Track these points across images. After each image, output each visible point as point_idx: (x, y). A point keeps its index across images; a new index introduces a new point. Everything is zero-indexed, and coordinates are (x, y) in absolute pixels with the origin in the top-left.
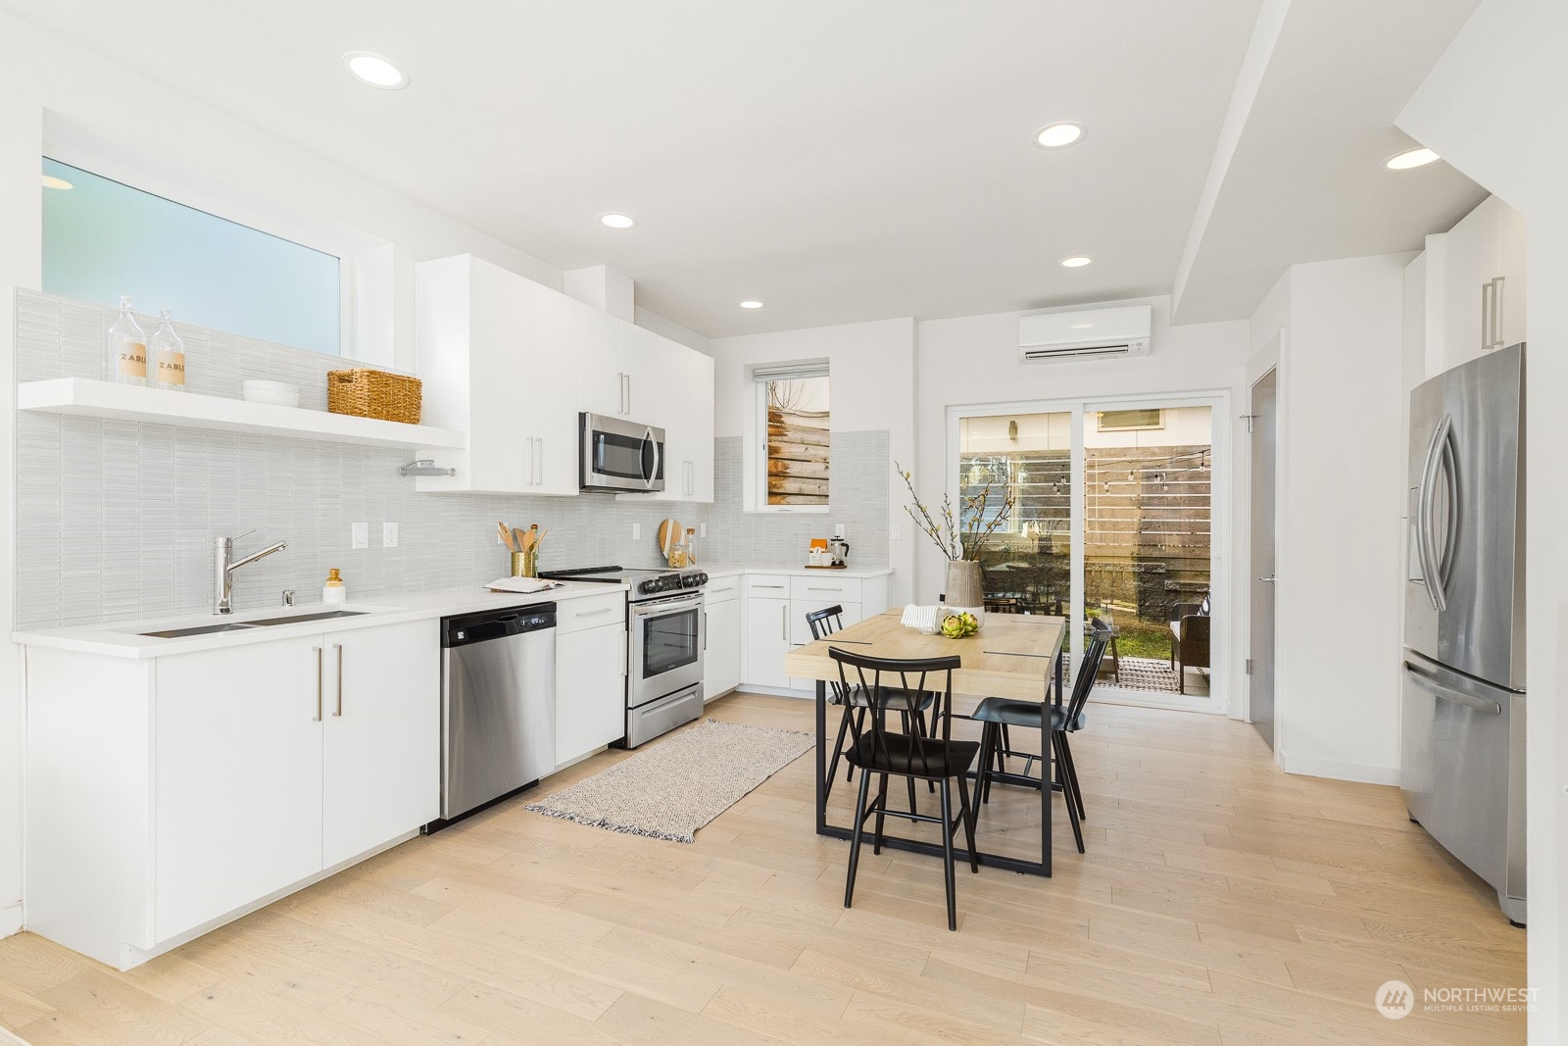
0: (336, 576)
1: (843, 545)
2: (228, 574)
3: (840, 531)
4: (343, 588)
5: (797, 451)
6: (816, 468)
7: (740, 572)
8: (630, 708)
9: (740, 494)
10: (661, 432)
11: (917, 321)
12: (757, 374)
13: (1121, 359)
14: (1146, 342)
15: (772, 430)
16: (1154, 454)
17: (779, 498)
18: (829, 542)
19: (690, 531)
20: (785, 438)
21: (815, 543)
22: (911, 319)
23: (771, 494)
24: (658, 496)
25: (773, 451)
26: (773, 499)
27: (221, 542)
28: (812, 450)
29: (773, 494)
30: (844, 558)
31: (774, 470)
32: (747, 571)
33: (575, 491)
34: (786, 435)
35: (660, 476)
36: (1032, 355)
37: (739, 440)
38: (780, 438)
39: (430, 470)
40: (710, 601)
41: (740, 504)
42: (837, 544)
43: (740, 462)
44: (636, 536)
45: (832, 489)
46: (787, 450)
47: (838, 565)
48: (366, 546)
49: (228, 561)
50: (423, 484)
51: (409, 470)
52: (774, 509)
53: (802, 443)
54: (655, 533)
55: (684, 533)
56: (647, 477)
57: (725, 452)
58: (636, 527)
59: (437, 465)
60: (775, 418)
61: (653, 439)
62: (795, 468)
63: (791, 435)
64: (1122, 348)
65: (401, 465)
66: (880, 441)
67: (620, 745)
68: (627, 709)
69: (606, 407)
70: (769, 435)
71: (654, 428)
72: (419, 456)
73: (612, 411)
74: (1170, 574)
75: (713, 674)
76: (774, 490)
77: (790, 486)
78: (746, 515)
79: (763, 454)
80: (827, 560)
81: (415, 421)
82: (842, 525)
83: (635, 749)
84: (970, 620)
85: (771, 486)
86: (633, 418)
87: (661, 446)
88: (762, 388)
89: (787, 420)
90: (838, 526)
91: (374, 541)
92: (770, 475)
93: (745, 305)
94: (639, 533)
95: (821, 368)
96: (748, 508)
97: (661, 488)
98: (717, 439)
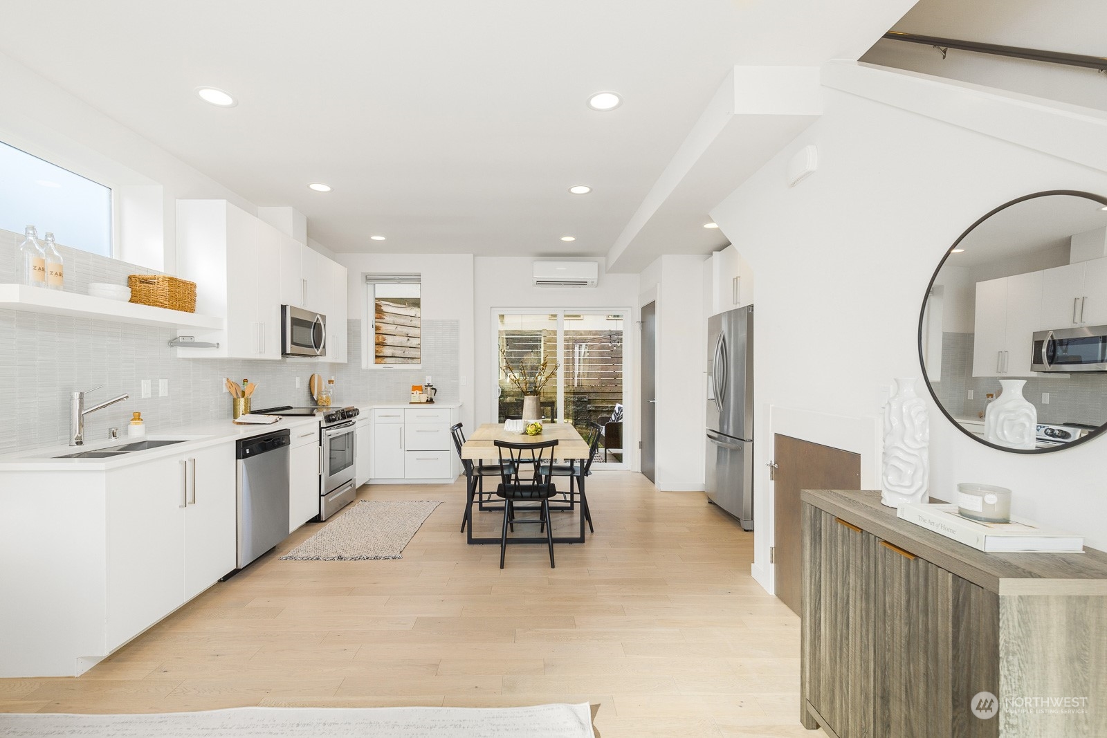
0: (137, 417)
1: (433, 389)
2: (81, 417)
3: (428, 380)
4: (144, 425)
5: (391, 329)
6: (402, 340)
7: (370, 407)
8: (323, 495)
9: (360, 357)
10: (324, 317)
11: (474, 256)
12: (370, 279)
13: (583, 288)
14: (595, 281)
15: (376, 315)
16: (581, 335)
17: (381, 359)
18: (424, 388)
19: (330, 382)
20: (383, 321)
21: (414, 388)
22: (472, 255)
23: (377, 357)
24: (321, 359)
25: (377, 328)
26: (379, 359)
27: (76, 396)
28: (400, 328)
30: (433, 397)
31: (377, 341)
32: (374, 407)
33: (279, 357)
34: (384, 319)
35: (324, 347)
36: (540, 282)
37: (358, 322)
38: (381, 320)
39: (190, 344)
40: (359, 426)
41: (360, 363)
42: (429, 388)
43: (360, 336)
44: (298, 385)
45: (423, 354)
46: (385, 328)
47: (430, 401)
48: (150, 396)
49: (81, 409)
50: (182, 353)
51: (174, 342)
52: (380, 367)
53: (394, 324)
54: (308, 383)
55: (325, 384)
56: (317, 347)
57: (353, 329)
58: (298, 379)
59: (197, 340)
60: (378, 310)
61: (320, 321)
62: (389, 340)
63: (387, 318)
64: (584, 283)
65: (169, 339)
66: (453, 326)
67: (317, 520)
68: (320, 496)
69: (297, 301)
70: (376, 318)
71: (320, 315)
72: (180, 333)
73: (298, 305)
74: (589, 402)
75: (360, 473)
76: (378, 354)
77: (387, 351)
78: (363, 371)
79: (372, 331)
80: (424, 398)
81: (192, 311)
82: (430, 377)
83: (325, 521)
84: (539, 426)
85: (377, 351)
86: (309, 308)
87: (325, 326)
88: (371, 287)
89: (384, 308)
90: (427, 377)
91: (155, 392)
92: (376, 345)
93: (374, 238)
94: (300, 385)
95: (416, 279)
96: (364, 366)
97: (323, 354)
98: (349, 321)
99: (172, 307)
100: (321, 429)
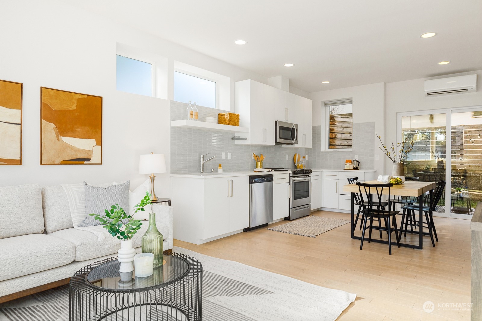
0: (220, 166)
1: (357, 162)
2: (203, 164)
3: (356, 157)
4: (222, 169)
5: (340, 130)
6: (347, 136)
9: (320, 145)
10: (297, 125)
11: (385, 84)
12: (327, 104)
14: (475, 88)
15: (331, 123)
17: (333, 146)
18: (352, 161)
19: (304, 157)
20: (335, 126)
21: (347, 161)
22: (383, 82)
23: (330, 145)
24: (296, 146)
25: (331, 130)
26: (331, 147)
27: (202, 156)
28: (345, 129)
29: (332, 145)
30: (358, 166)
31: (331, 137)
32: (324, 170)
33: (274, 144)
34: (336, 124)
35: (297, 139)
36: (429, 94)
37: (320, 127)
38: (333, 126)
39: (239, 138)
40: (313, 178)
41: (320, 148)
42: (355, 161)
43: (320, 134)
44: (287, 158)
45: (353, 143)
46: (336, 130)
47: (356, 169)
48: (225, 159)
49: (203, 161)
50: (237, 142)
51: (234, 138)
52: (332, 150)
53: (342, 127)
54: (293, 158)
55: (301, 158)
56: (293, 140)
57: (315, 131)
58: (287, 156)
59: (241, 137)
60: (332, 119)
61: (295, 127)
62: (339, 136)
63: (338, 124)
64: (465, 90)
65: (232, 137)
66: (371, 126)
67: (287, 219)
68: (290, 208)
69: (282, 118)
70: (330, 124)
71: (295, 124)
72: (236, 135)
73: (283, 120)
75: (313, 202)
76: (332, 144)
77: (337, 142)
78: (322, 152)
79: (328, 131)
80: (352, 167)
81: (238, 125)
82: (357, 155)
83: (292, 220)
84: (399, 179)
85: (330, 142)
86: (289, 122)
87: (297, 130)
88: (327, 108)
89: (336, 119)
90: (355, 155)
91: (227, 157)
92: (330, 139)
93: (324, 83)
94: (288, 158)
95: (349, 101)
96: (323, 149)
97: (296, 143)
98: (313, 127)
99: (231, 124)
100: (290, 177)
